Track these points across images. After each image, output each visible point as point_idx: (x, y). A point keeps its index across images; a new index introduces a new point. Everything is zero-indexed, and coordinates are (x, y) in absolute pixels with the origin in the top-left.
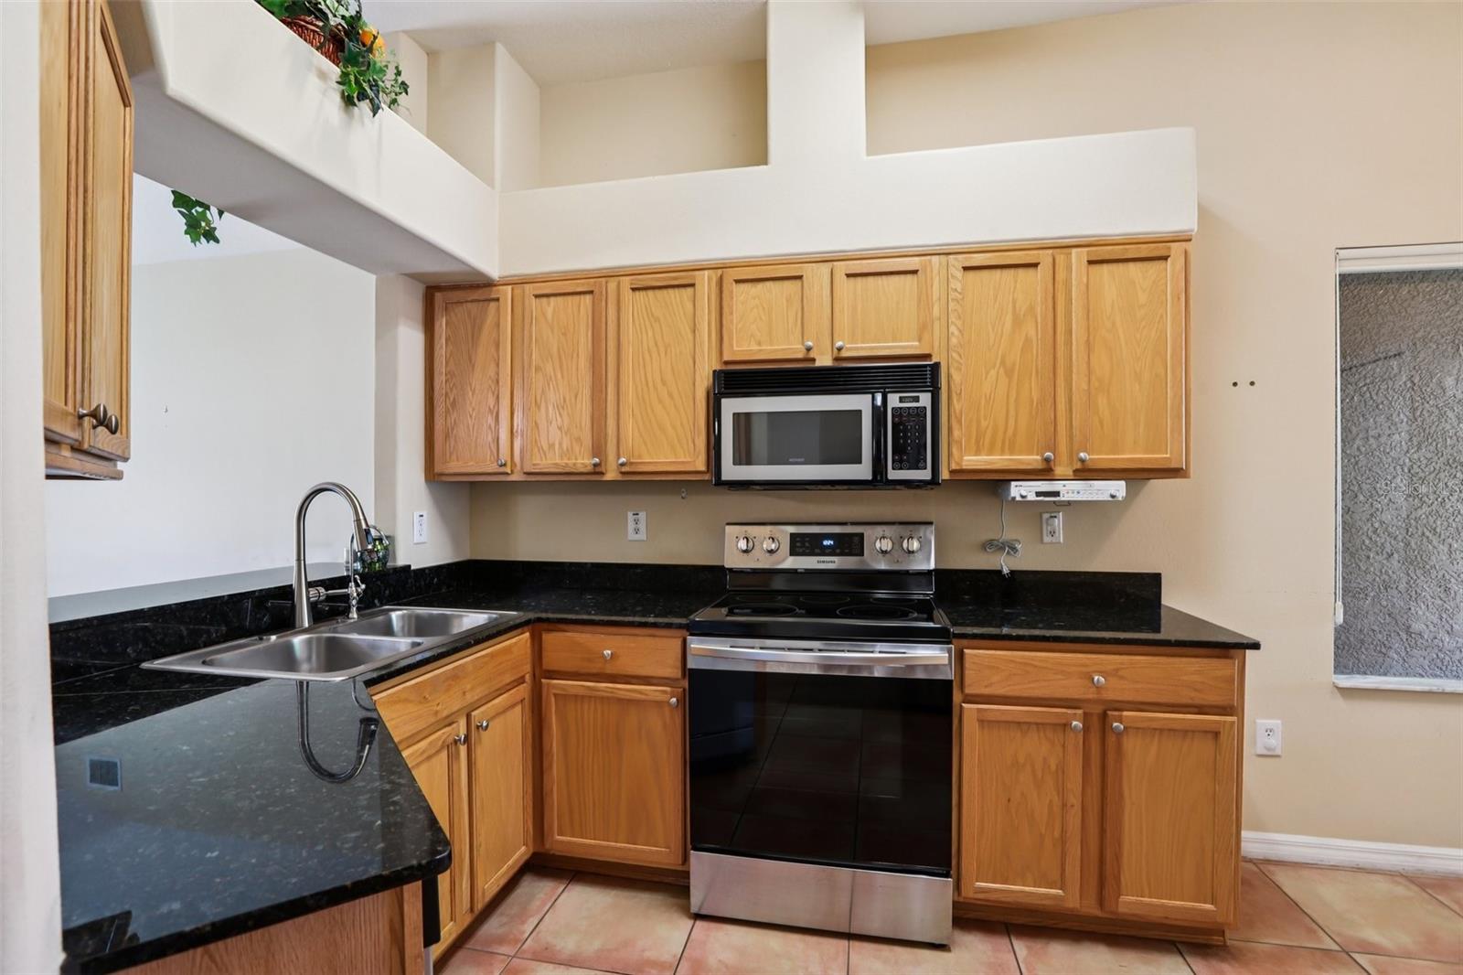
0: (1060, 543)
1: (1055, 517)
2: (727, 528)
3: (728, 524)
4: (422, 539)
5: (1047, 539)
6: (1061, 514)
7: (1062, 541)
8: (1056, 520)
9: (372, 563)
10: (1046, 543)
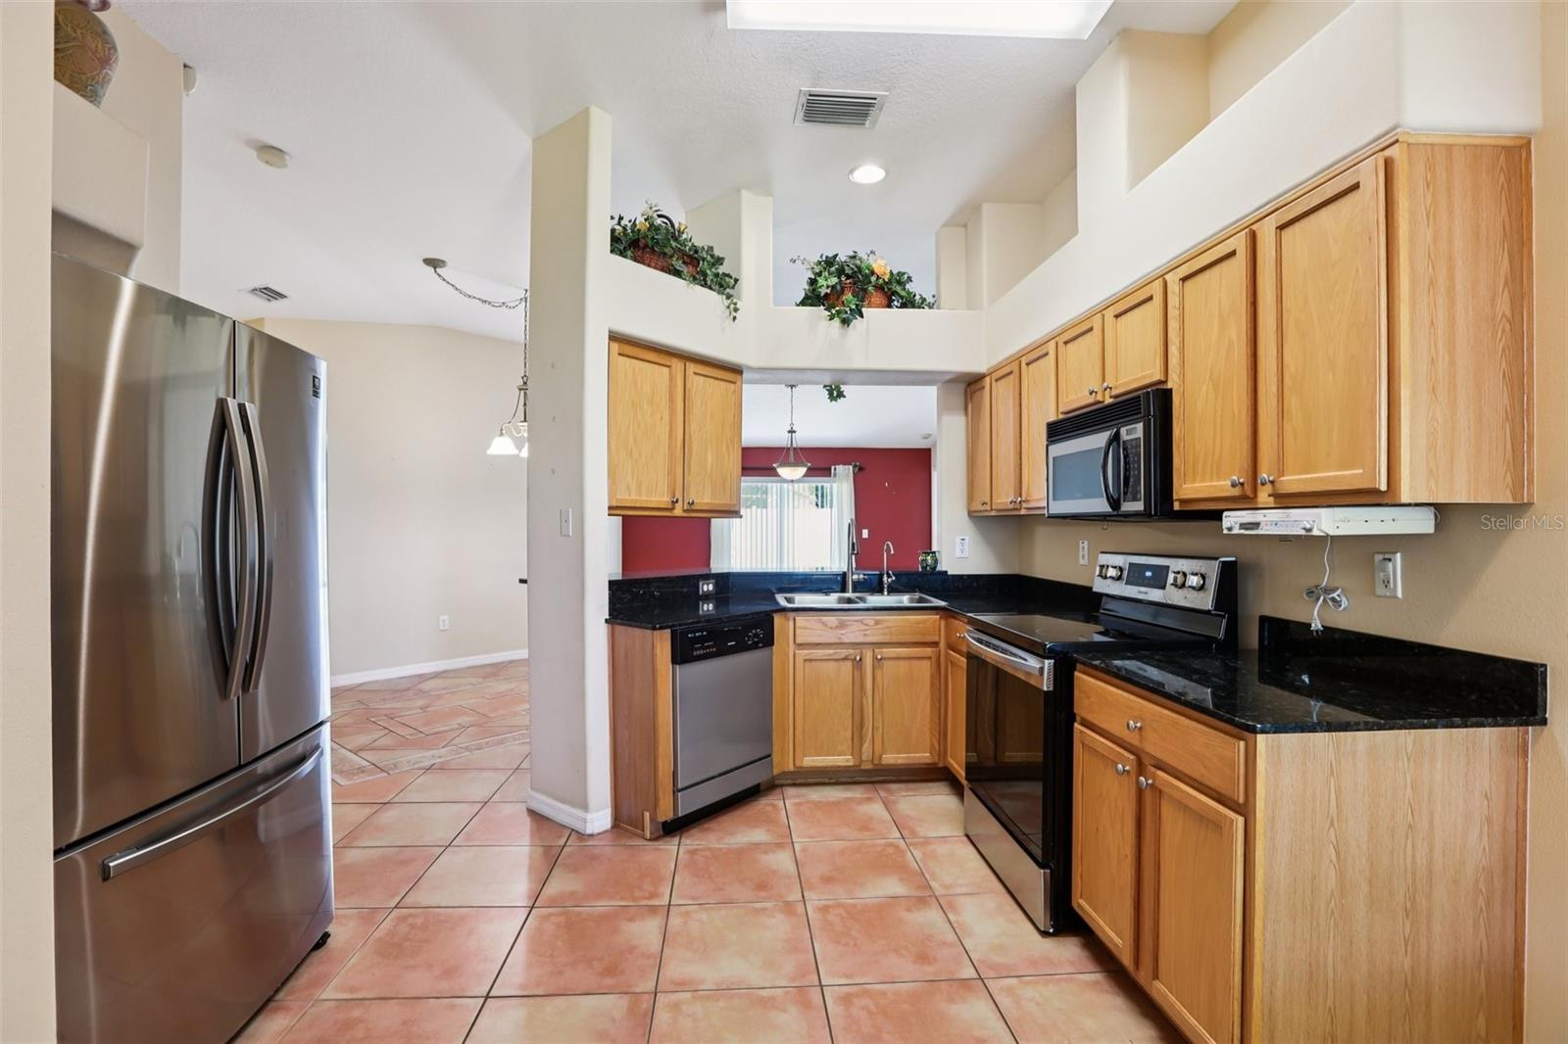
0: (1397, 597)
1: (1390, 560)
2: (1101, 555)
3: (1102, 553)
4: (966, 554)
5: (1380, 590)
6: (1399, 555)
7: (1400, 595)
8: (1390, 565)
9: (926, 568)
10: (1379, 596)
